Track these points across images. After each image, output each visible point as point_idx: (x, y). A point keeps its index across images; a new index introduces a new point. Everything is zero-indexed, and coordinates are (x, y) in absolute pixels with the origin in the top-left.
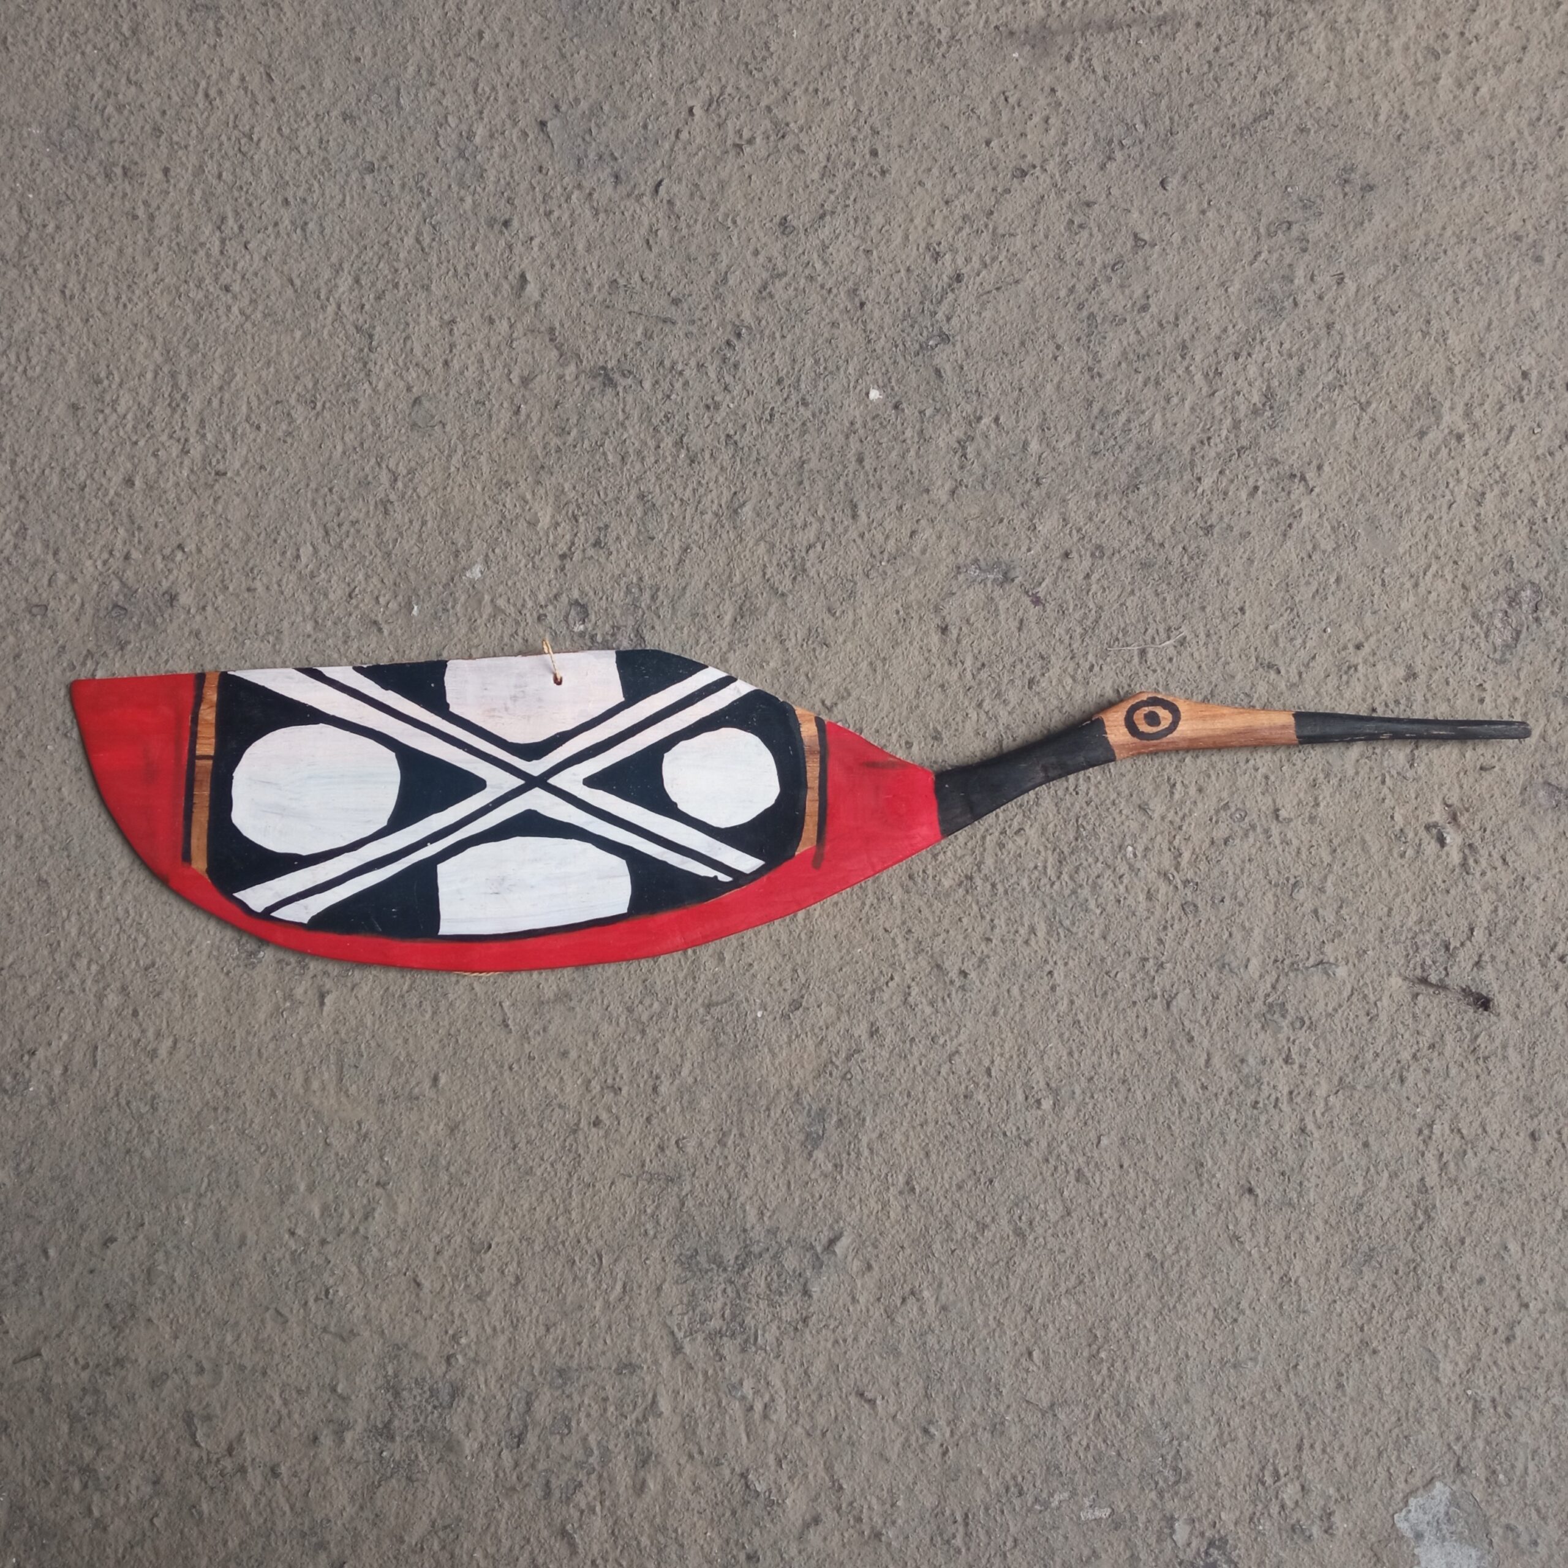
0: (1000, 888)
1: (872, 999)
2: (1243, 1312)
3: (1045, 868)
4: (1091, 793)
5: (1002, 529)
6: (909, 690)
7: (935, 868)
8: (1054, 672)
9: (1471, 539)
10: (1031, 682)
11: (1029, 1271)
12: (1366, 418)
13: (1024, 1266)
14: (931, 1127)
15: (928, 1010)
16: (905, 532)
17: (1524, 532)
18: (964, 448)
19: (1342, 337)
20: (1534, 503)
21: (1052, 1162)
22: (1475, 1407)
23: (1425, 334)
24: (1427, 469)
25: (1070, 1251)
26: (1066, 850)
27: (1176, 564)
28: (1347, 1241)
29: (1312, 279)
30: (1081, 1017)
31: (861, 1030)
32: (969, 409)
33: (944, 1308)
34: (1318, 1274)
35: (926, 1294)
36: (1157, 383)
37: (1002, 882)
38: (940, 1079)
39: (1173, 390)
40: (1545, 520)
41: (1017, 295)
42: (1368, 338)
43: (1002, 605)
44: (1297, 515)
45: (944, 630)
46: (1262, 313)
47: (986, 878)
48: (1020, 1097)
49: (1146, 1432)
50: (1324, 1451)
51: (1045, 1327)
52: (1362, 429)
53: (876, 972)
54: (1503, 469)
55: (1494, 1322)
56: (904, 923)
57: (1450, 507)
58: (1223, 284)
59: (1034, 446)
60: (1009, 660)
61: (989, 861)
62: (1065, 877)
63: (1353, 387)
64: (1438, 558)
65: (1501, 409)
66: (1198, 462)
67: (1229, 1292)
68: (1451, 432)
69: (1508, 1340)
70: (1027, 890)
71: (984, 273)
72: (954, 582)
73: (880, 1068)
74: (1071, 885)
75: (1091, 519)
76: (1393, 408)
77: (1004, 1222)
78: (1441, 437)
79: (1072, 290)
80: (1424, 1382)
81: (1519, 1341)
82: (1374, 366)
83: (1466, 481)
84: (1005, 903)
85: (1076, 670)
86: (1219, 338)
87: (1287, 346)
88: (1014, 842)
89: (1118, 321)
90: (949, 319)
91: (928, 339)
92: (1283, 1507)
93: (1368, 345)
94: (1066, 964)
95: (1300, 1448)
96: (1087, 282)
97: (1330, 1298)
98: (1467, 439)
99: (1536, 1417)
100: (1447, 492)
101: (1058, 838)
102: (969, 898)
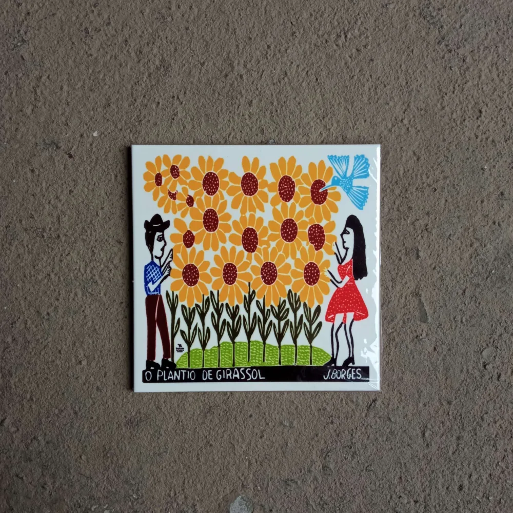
0: (62, 279)
1: (12, 327)
2: (161, 435)
3: (79, 269)
4: (97, 237)
5: (54, 125)
6: (20, 198)
7: (34, 272)
8: (80, 187)
9: (247, 121)
10: (71, 191)
11: (79, 426)
12: (203, 71)
13: (78, 424)
14: (39, 375)
15: (35, 330)
16: (13, 129)
17: (269, 116)
18: (35, 91)
19: (193, 33)
20: (273, 103)
21: (87, 385)
22: (249, 463)
23: (227, 30)
24: (229, 91)
25: (95, 418)
26: (88, 261)
27: (128, 138)
28: (201, 404)
29: (179, 8)
30: (97, 327)
31: (9, 340)
32: (37, 73)
33: (48, 443)
34: (190, 418)
35: (39, 438)
36: (116, 58)
37: (62, 275)
38: (41, 357)
39: (123, 61)
40: (277, 111)
41: (55, 21)
42: (203, 34)
43: (56, 159)
44: (176, 115)
45: (32, 171)
46: (159, 24)
47: (56, 275)
48: (74, 360)
49: (126, 482)
50: (193, 482)
51: (86, 446)
52: (202, 75)
53: (13, 316)
54: (259, 89)
55: (256, 431)
56: (24, 295)
57: (238, 107)
58: (141, 12)
59: (65, 88)
60: (60, 182)
61: (57, 268)
62: (88, 272)
63: (198, 56)
64: (234, 130)
65: (258, 63)
66: (134, 92)
67: (156, 428)
68: (238, 75)
69: (261, 437)
70: (73, 278)
71: (40, 11)
72: (35, 150)
73: (17, 354)
74: (91, 275)
75: (91, 119)
76: (214, 64)
77: (69, 409)
78: (234, 76)
79: (77, 18)
80: (230, 455)
81: (265, 437)
82: (206, 45)
83: (244, 96)
84: (64, 284)
85: (88, 186)
86: (141, 36)
87: (169, 38)
88: (66, 259)
89: (97, 30)
90: (26, 33)
91: (18, 42)
92: (178, 504)
93: (203, 36)
94: (90, 307)
95: (184, 483)
96: (84, 13)
97: (195, 426)
98: (245, 77)
99: (272, 465)
100: (237, 101)
101: (84, 256)
102: (49, 283)
